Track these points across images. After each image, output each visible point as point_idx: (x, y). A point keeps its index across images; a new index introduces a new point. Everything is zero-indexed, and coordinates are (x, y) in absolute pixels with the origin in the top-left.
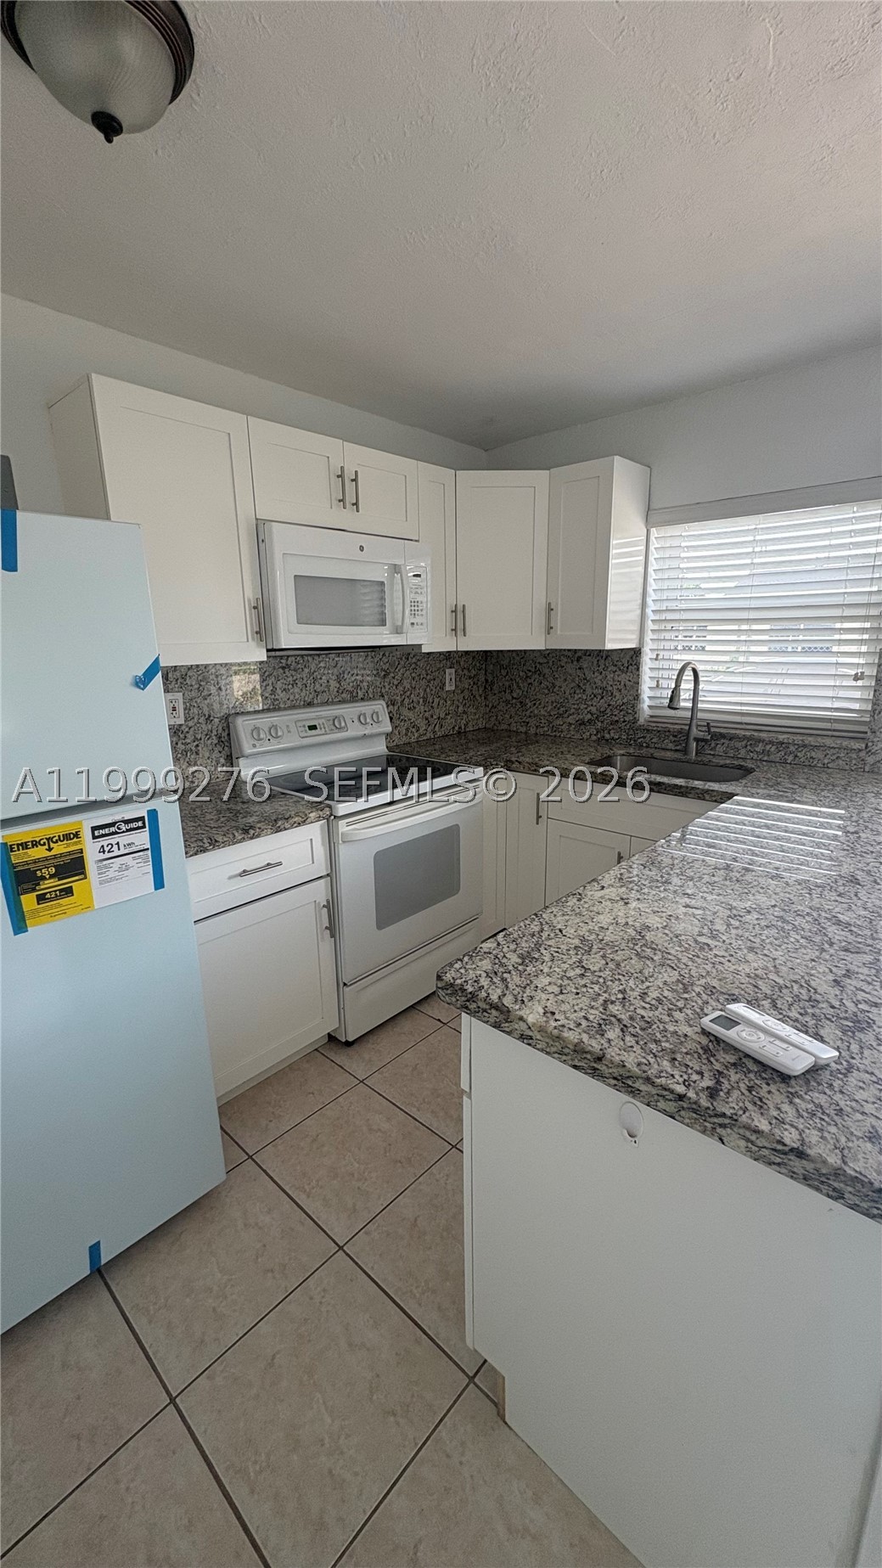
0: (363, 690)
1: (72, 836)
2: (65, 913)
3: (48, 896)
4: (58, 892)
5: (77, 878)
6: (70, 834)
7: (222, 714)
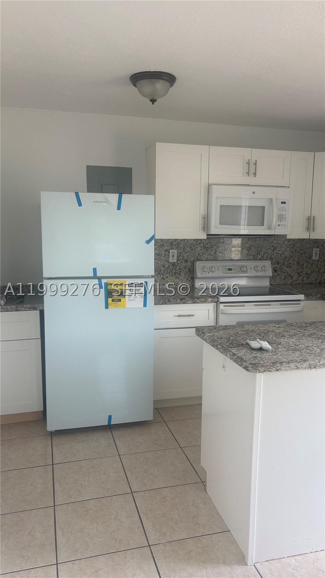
0: (261, 256)
2: (118, 306)
4: (117, 300)
5: (123, 297)
7: (192, 260)
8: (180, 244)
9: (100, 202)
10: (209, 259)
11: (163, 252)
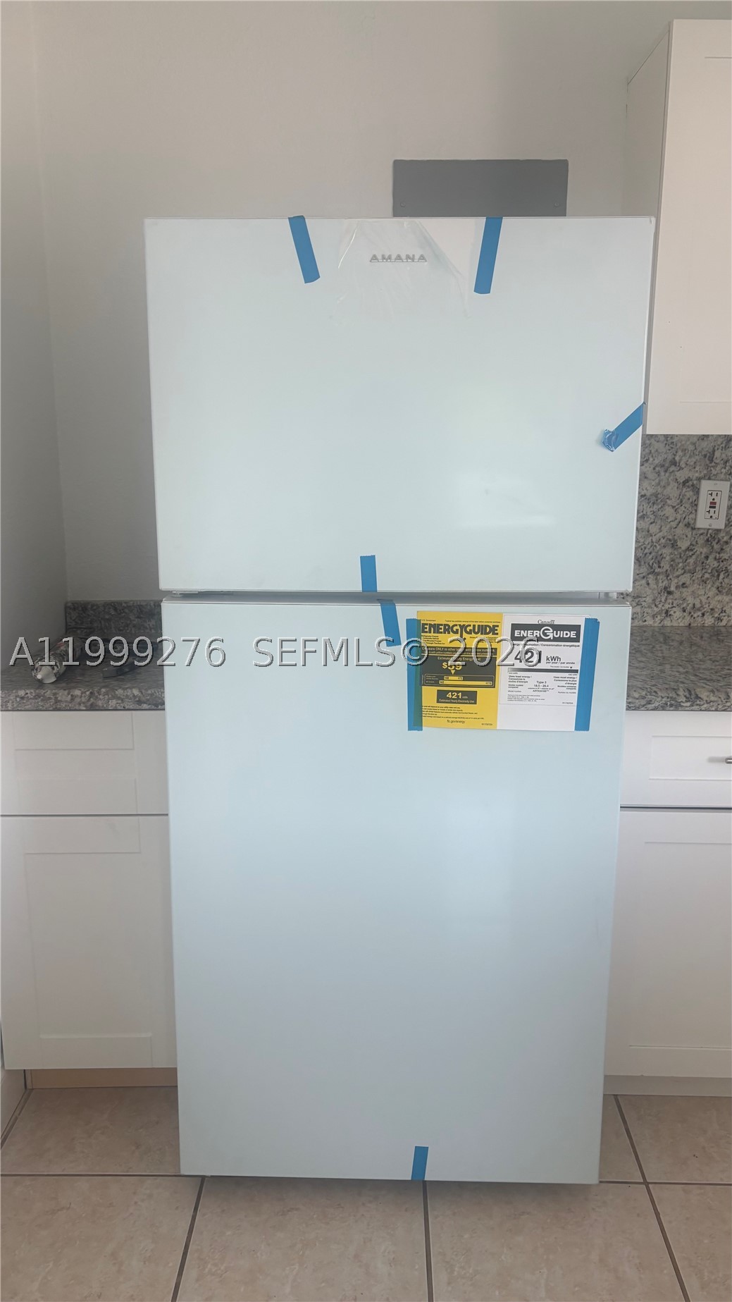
1: (488, 629)
2: (463, 722)
3: (449, 695)
4: (460, 694)
5: (484, 683)
6: (486, 626)
9: (399, 257)
11: (672, 491)
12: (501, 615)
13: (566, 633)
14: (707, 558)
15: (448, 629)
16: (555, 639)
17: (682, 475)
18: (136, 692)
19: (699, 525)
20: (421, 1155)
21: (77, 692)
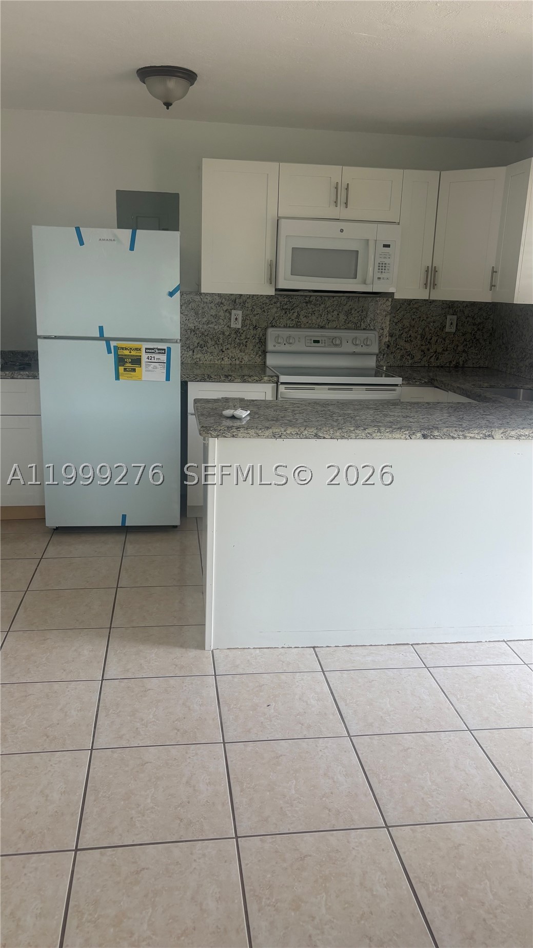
2: (132, 378)
3: (127, 369)
4: (131, 369)
5: (138, 366)
6: (138, 349)
7: (263, 326)
8: (247, 303)
9: (107, 240)
10: (288, 325)
11: (222, 313)
12: (141, 345)
13: (161, 351)
14: (236, 339)
15: (126, 349)
16: (158, 353)
17: (225, 308)
18: (27, 373)
19: (232, 327)
20: (124, 517)
21: (7, 373)
